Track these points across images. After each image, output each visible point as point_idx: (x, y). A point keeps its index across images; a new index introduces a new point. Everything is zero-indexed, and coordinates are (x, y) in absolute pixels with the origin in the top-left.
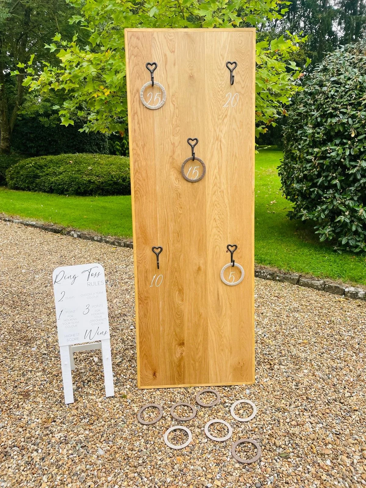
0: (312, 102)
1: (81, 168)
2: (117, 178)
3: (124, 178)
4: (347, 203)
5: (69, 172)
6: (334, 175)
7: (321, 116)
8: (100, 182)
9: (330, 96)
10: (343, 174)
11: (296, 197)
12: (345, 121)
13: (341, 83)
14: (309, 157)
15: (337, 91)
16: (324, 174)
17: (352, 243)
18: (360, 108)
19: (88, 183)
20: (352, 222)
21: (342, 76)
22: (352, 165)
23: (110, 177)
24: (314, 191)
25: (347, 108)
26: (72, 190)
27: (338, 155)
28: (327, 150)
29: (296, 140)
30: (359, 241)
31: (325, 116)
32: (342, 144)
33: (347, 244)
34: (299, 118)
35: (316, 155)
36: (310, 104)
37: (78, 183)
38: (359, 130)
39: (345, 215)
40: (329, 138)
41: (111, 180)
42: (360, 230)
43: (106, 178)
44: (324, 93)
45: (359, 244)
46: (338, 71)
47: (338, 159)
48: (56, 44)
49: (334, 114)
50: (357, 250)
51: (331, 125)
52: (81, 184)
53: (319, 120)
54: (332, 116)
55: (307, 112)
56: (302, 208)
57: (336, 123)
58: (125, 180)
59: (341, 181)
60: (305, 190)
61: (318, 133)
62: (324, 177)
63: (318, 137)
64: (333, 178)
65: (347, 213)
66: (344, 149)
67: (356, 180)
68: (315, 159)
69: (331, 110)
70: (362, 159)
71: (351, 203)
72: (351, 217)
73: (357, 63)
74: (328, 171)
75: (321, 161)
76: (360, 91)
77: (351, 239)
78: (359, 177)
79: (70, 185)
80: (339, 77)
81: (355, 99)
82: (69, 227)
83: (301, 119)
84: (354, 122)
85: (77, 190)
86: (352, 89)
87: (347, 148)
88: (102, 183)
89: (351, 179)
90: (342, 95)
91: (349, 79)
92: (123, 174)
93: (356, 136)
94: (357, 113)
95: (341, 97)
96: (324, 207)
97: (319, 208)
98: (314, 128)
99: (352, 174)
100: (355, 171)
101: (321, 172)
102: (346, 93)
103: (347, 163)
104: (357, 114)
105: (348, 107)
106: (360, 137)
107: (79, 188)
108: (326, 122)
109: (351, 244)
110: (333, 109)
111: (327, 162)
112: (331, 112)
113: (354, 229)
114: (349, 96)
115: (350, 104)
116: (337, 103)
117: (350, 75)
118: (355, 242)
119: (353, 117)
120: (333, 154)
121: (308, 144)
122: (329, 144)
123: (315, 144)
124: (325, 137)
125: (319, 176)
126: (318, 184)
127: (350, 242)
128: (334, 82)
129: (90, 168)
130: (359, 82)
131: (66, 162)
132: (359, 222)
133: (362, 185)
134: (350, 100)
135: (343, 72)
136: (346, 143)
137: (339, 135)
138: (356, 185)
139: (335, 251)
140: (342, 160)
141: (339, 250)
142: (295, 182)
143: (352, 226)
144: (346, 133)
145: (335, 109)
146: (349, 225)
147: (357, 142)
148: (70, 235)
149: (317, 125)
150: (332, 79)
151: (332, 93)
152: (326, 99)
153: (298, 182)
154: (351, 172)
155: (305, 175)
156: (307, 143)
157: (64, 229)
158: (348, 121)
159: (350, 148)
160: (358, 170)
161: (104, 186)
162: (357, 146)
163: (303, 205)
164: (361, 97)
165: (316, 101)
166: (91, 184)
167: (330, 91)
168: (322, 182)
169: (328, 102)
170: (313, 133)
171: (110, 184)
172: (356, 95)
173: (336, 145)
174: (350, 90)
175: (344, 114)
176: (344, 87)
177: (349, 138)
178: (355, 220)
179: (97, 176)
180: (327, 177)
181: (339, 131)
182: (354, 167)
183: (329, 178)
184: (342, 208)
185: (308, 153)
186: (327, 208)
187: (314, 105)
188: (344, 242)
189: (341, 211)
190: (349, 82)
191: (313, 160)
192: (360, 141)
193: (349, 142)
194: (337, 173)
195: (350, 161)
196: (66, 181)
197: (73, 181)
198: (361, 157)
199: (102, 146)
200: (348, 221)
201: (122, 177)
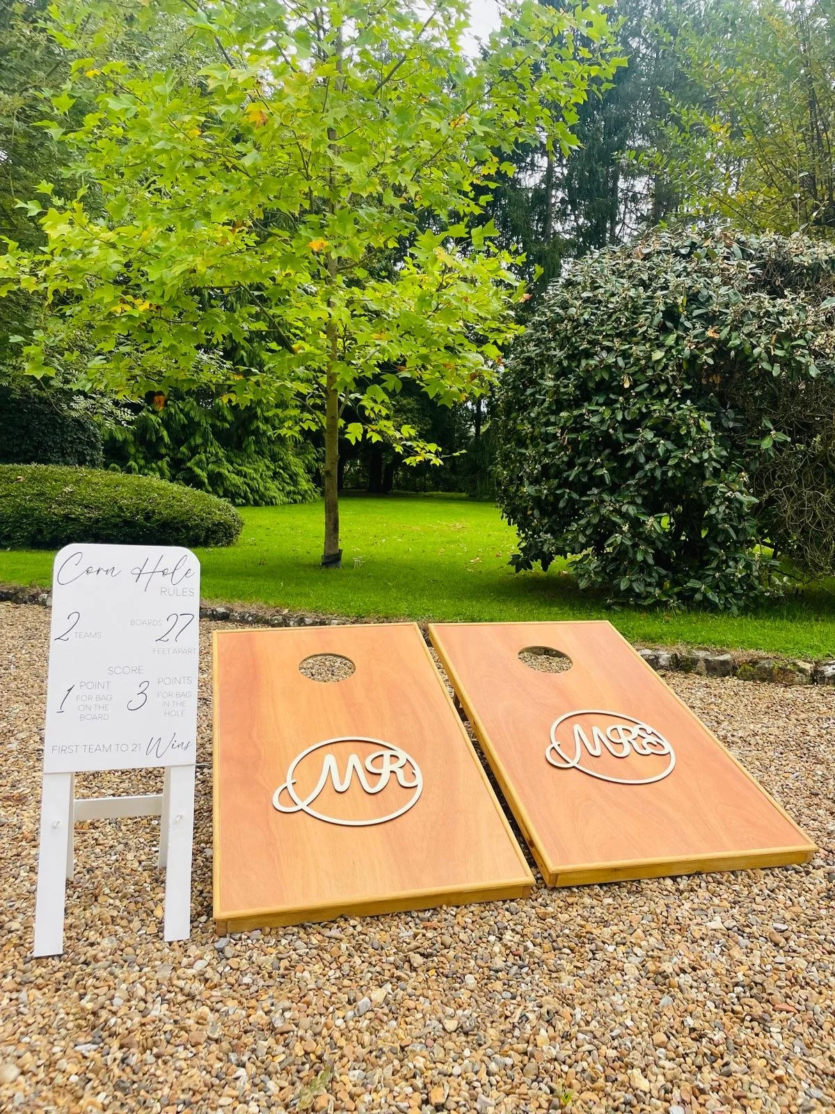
0: (551, 336)
1: (47, 490)
2: (131, 512)
3: (148, 513)
4: (624, 509)
5: (16, 497)
6: (599, 460)
7: (568, 357)
8: (90, 518)
9: (582, 321)
10: (614, 456)
11: (529, 512)
12: (611, 360)
13: (600, 302)
14: (550, 429)
15: (594, 314)
16: (580, 461)
17: (638, 588)
18: (635, 339)
19: (62, 521)
20: (635, 546)
21: (601, 290)
22: (629, 440)
23: (116, 509)
24: (562, 495)
25: (612, 341)
26: (22, 537)
27: (602, 421)
28: (582, 415)
29: (524, 408)
30: (650, 585)
31: (575, 356)
32: (609, 403)
33: (630, 590)
34: (528, 368)
35: (565, 424)
36: (550, 340)
37: (39, 520)
38: (636, 377)
39: (622, 533)
40: (584, 395)
41: (119, 516)
42: (651, 561)
43: (108, 511)
44: (571, 319)
45: (651, 589)
46: (594, 282)
47: (604, 428)
48: (41, 201)
49: (592, 351)
50: (649, 601)
51: (588, 371)
52: (46, 524)
53: (565, 363)
54: (588, 355)
55: (541, 355)
56: (540, 531)
57: (596, 366)
58: (150, 517)
59: (611, 471)
60: (546, 496)
61: (566, 386)
62: (580, 465)
63: (565, 393)
64: (597, 466)
65: (625, 528)
66: (613, 413)
67: (637, 467)
68: (562, 434)
69: (585, 345)
70: (646, 427)
71: (632, 510)
72: (633, 536)
73: (624, 271)
74: (586, 455)
75: (574, 436)
76: (634, 313)
77: (636, 580)
78: (642, 460)
79: (17, 525)
80: (596, 292)
81: (626, 325)
82: (32, 587)
83: (531, 369)
84: (626, 364)
85: (34, 537)
86: (620, 310)
87: (617, 408)
88: (97, 521)
89: (629, 465)
90: (602, 320)
91: (613, 295)
92: (145, 504)
93: (632, 387)
94: (631, 348)
95: (602, 323)
96: (583, 522)
97: (574, 526)
98: (557, 377)
99: (630, 454)
100: (634, 449)
101: (574, 457)
102: (610, 317)
103: (620, 435)
104: (630, 351)
105: (615, 340)
106: (638, 389)
107: (40, 531)
108: (578, 367)
109: (637, 591)
110: (589, 342)
111: (584, 436)
112: (586, 348)
113: (640, 557)
114: (615, 321)
115: (619, 335)
116: (595, 334)
117: (614, 289)
118: (643, 585)
119: (625, 355)
120: (595, 419)
121: (548, 408)
122: (586, 404)
123: (560, 405)
124: (578, 393)
125: (571, 465)
126: (571, 479)
127: (635, 586)
128: (587, 300)
129: (68, 489)
130: (631, 297)
131: (9, 478)
132: (648, 545)
133: (649, 474)
134: (617, 328)
135: (602, 284)
136: (616, 401)
137: (602, 387)
138: (637, 476)
139: (608, 608)
140: (611, 431)
141: (613, 604)
142: (526, 483)
143: (635, 553)
144: (615, 383)
145: (593, 343)
146: (631, 551)
147: (635, 397)
148: (37, 603)
149: (562, 373)
150: (585, 295)
151: (586, 316)
152: (575, 328)
153: (531, 483)
154: (627, 451)
155: (545, 467)
156: (546, 405)
157: (23, 590)
158: (616, 361)
159: (624, 409)
160: (640, 449)
161: (99, 528)
162: (635, 404)
163: (543, 526)
164: (636, 323)
165: (558, 333)
166: (70, 523)
167: (582, 315)
168: (577, 475)
169: (580, 331)
170: (557, 387)
171: (116, 525)
172: (627, 319)
173: (597, 404)
174: (615, 312)
175: (609, 350)
176: (606, 306)
177: (621, 391)
178: (641, 542)
179: (86, 507)
180: (585, 465)
181: (603, 380)
182: (633, 442)
183: (589, 468)
184: (617, 519)
185: (547, 424)
186: (588, 523)
187: (555, 340)
188: (623, 586)
189: (615, 523)
190: (613, 300)
191: (558, 435)
192: (639, 394)
193: (621, 399)
194: (603, 457)
195: (624, 432)
196: (10, 517)
197: (26, 516)
198: (644, 423)
199: (88, 458)
200: (628, 543)
201: (144, 510)
